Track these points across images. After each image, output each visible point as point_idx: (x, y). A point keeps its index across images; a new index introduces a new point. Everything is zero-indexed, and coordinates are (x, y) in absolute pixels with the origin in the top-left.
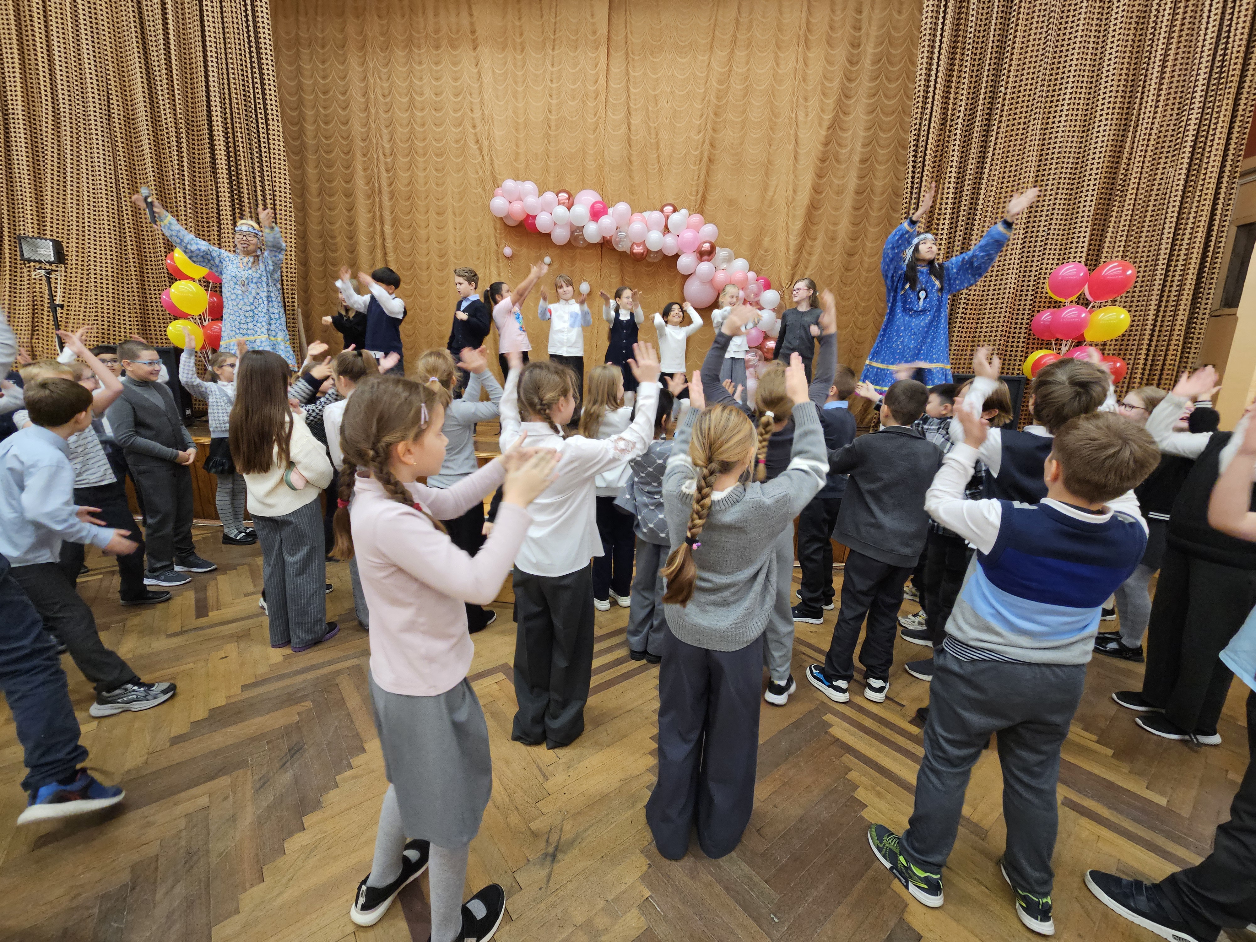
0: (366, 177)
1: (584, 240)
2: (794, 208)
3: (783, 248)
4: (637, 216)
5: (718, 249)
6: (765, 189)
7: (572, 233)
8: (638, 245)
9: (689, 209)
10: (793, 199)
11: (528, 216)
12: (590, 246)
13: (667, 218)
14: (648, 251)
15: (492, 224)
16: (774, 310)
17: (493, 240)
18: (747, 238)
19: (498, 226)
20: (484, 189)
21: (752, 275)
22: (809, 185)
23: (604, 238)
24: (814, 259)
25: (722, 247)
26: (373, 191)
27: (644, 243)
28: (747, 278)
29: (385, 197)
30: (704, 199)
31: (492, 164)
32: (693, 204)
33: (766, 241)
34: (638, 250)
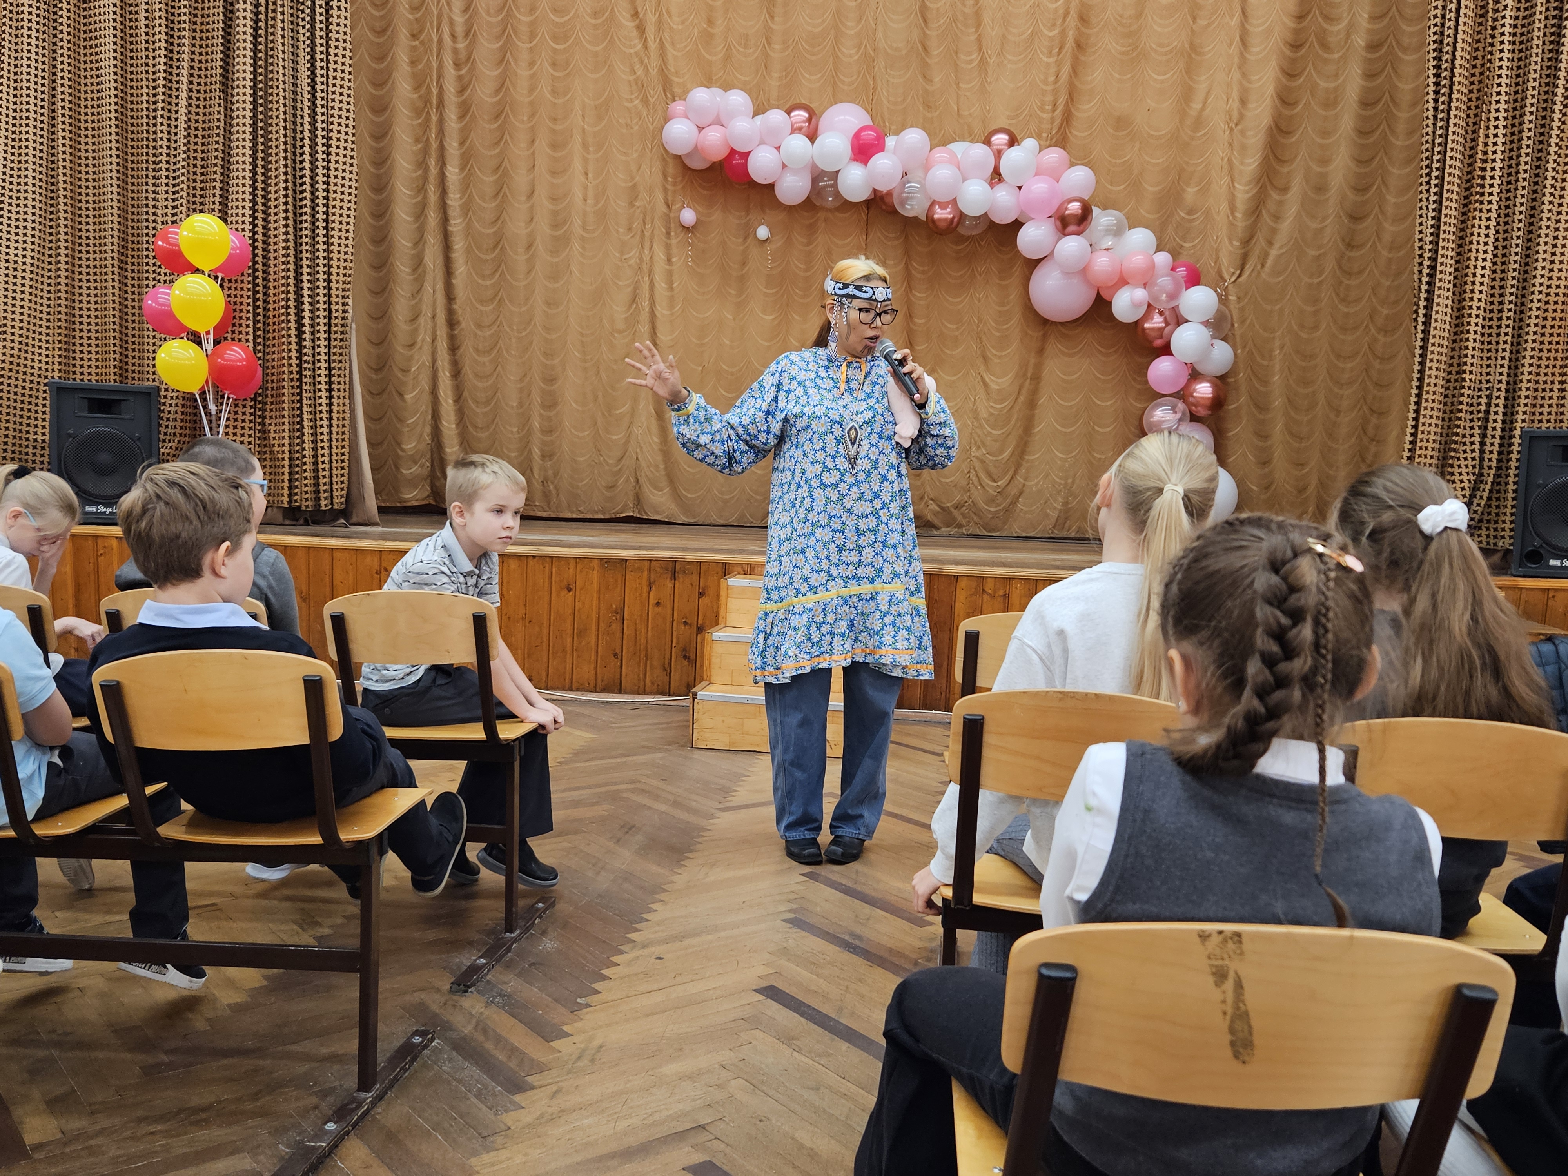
0: (414, 75)
1: (837, 194)
2: (1243, 133)
3: (1224, 206)
4: (940, 153)
5: (1096, 211)
6: (1187, 95)
7: (815, 180)
8: (943, 206)
9: (1038, 137)
10: (1241, 116)
11: (733, 152)
12: (847, 206)
13: (998, 154)
14: (962, 216)
15: (657, 166)
16: (1206, 324)
17: (659, 196)
18: (1151, 188)
19: (671, 170)
20: (645, 101)
21: (1163, 259)
22: (1270, 90)
23: (875, 190)
24: (1286, 226)
25: (1105, 207)
26: (427, 102)
27: (955, 201)
28: (1152, 266)
29: (451, 115)
30: (1068, 118)
31: (663, 55)
32: (1046, 126)
33: (1191, 192)
34: (941, 214)
